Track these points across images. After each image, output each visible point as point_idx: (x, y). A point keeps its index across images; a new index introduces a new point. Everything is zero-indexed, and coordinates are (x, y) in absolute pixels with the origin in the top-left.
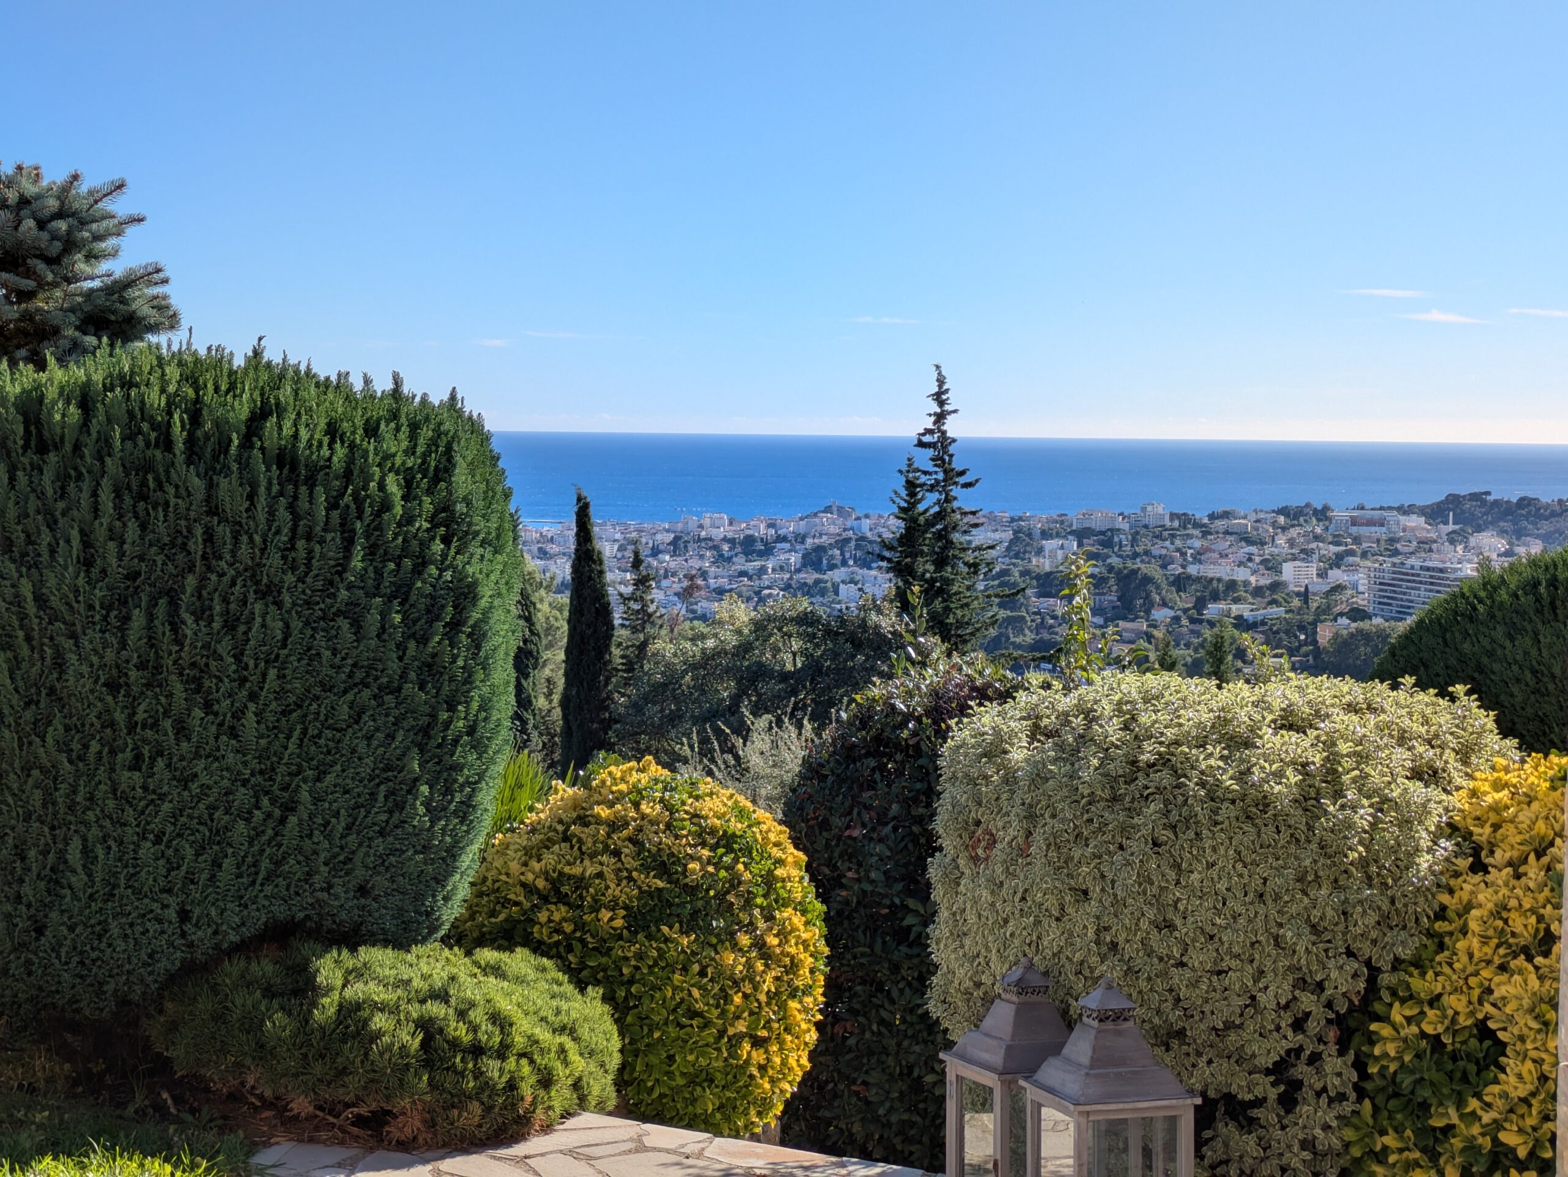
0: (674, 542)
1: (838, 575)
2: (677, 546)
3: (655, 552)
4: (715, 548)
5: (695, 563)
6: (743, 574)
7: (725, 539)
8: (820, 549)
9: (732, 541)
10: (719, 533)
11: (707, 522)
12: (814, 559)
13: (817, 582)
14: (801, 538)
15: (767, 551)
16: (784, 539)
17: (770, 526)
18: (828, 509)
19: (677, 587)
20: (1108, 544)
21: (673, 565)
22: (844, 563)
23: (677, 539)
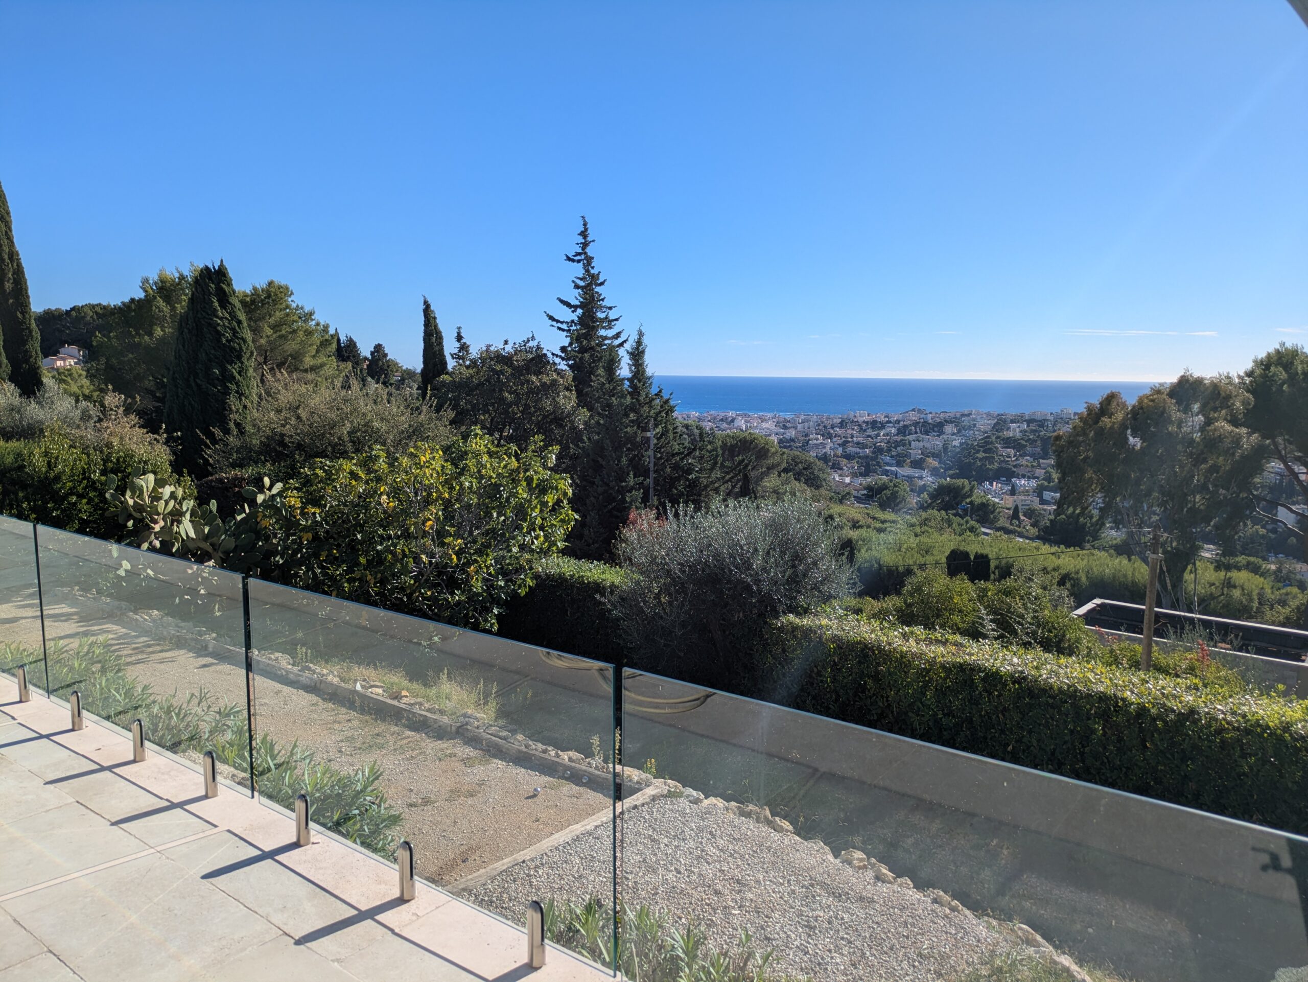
0: (841, 423)
1: (911, 437)
2: (842, 424)
3: (833, 427)
4: (859, 425)
5: (850, 432)
6: (869, 436)
7: (864, 422)
8: (905, 427)
9: (867, 423)
10: (861, 420)
11: (857, 415)
12: (903, 431)
13: (902, 440)
14: (898, 422)
15: (883, 426)
16: (890, 422)
17: (885, 417)
18: (913, 410)
19: (840, 442)
20: (1042, 426)
21: (840, 432)
22: (916, 433)
23: (842, 421)
